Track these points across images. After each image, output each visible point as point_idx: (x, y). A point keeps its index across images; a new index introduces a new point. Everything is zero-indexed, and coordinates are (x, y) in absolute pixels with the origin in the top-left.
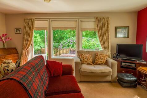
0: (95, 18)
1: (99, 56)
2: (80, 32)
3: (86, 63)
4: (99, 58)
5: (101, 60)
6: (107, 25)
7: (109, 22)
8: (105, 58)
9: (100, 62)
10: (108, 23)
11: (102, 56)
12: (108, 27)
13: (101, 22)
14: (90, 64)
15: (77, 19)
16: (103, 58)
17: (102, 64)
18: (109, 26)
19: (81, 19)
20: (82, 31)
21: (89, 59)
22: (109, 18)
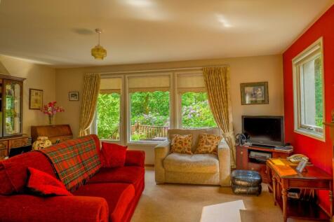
0: (202, 69)
1: (205, 138)
2: (177, 96)
3: (180, 151)
4: (203, 142)
5: (206, 146)
6: (224, 81)
7: (228, 76)
8: (213, 142)
9: (203, 150)
10: (226, 78)
11: (210, 139)
12: (226, 85)
13: (213, 77)
14: (186, 153)
15: (171, 74)
16: (210, 141)
17: (207, 152)
18: (228, 82)
19: (178, 73)
20: (179, 93)
21: (186, 144)
22: (228, 69)
